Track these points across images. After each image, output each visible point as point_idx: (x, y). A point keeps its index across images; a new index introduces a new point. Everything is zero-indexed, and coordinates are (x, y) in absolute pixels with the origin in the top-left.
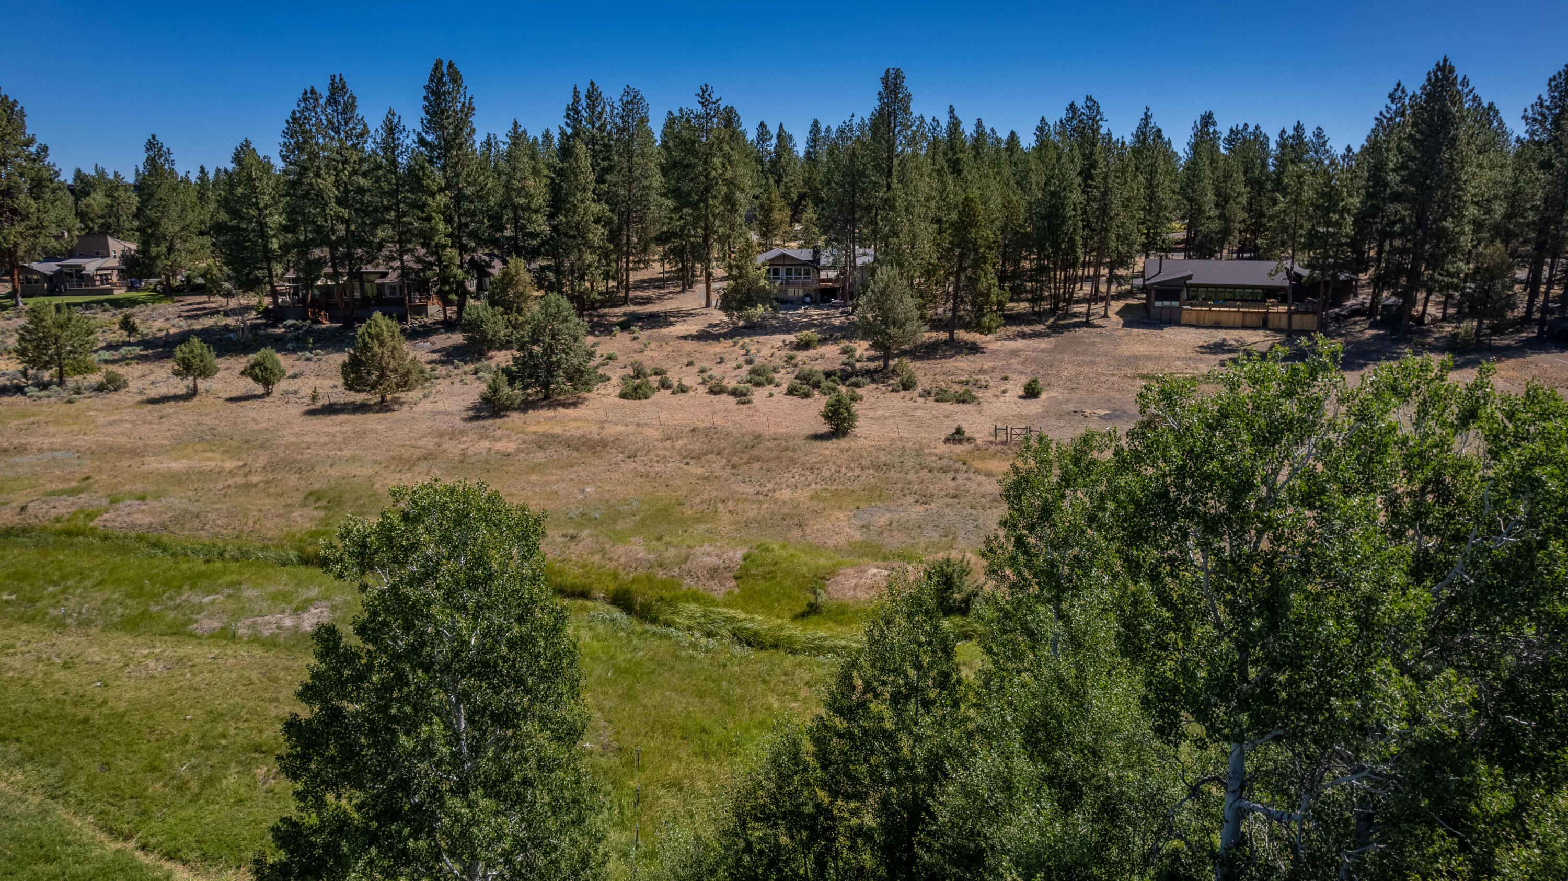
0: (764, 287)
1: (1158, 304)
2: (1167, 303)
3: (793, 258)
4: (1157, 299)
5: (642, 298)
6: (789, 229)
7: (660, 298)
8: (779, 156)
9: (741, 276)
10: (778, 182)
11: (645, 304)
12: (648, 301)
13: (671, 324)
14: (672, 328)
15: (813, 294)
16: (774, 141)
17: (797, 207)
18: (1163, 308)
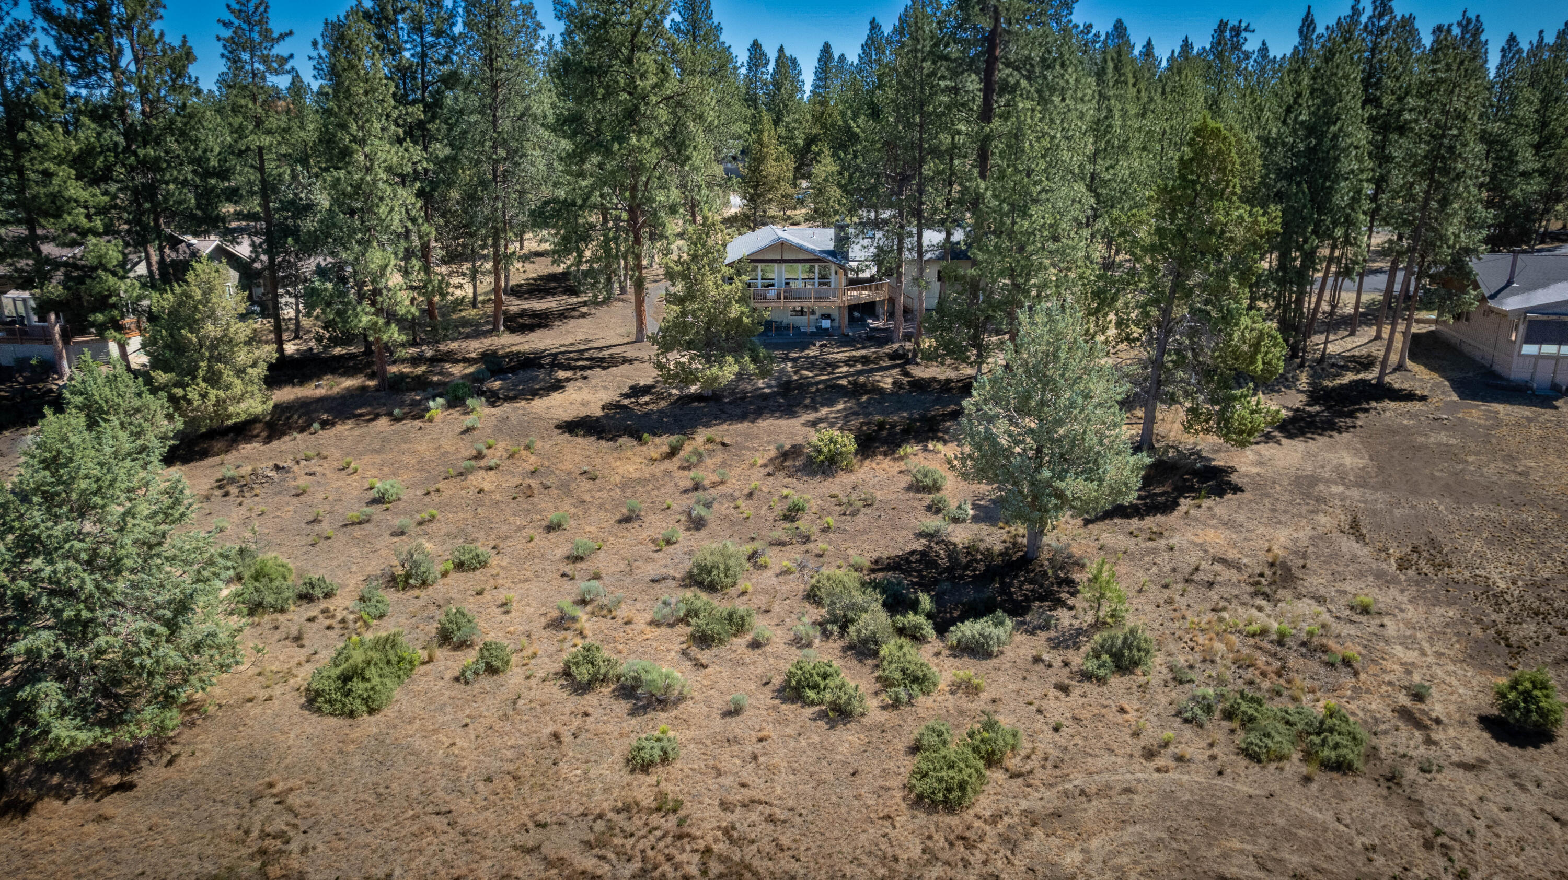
0: (739, 320)
1: (1529, 349)
2: (1549, 349)
3: (800, 248)
4: (1529, 340)
5: (534, 314)
6: (791, 190)
7: (564, 315)
8: (777, 85)
9: (690, 295)
10: (776, 123)
11: (532, 328)
12: (541, 321)
13: (558, 386)
14: (556, 398)
15: (835, 313)
16: (771, 67)
17: (803, 156)
18: (1539, 357)
